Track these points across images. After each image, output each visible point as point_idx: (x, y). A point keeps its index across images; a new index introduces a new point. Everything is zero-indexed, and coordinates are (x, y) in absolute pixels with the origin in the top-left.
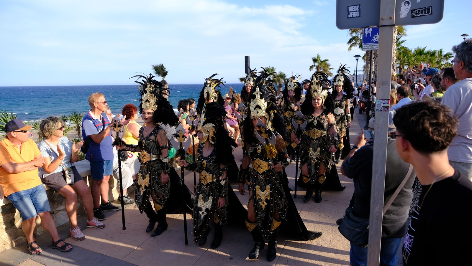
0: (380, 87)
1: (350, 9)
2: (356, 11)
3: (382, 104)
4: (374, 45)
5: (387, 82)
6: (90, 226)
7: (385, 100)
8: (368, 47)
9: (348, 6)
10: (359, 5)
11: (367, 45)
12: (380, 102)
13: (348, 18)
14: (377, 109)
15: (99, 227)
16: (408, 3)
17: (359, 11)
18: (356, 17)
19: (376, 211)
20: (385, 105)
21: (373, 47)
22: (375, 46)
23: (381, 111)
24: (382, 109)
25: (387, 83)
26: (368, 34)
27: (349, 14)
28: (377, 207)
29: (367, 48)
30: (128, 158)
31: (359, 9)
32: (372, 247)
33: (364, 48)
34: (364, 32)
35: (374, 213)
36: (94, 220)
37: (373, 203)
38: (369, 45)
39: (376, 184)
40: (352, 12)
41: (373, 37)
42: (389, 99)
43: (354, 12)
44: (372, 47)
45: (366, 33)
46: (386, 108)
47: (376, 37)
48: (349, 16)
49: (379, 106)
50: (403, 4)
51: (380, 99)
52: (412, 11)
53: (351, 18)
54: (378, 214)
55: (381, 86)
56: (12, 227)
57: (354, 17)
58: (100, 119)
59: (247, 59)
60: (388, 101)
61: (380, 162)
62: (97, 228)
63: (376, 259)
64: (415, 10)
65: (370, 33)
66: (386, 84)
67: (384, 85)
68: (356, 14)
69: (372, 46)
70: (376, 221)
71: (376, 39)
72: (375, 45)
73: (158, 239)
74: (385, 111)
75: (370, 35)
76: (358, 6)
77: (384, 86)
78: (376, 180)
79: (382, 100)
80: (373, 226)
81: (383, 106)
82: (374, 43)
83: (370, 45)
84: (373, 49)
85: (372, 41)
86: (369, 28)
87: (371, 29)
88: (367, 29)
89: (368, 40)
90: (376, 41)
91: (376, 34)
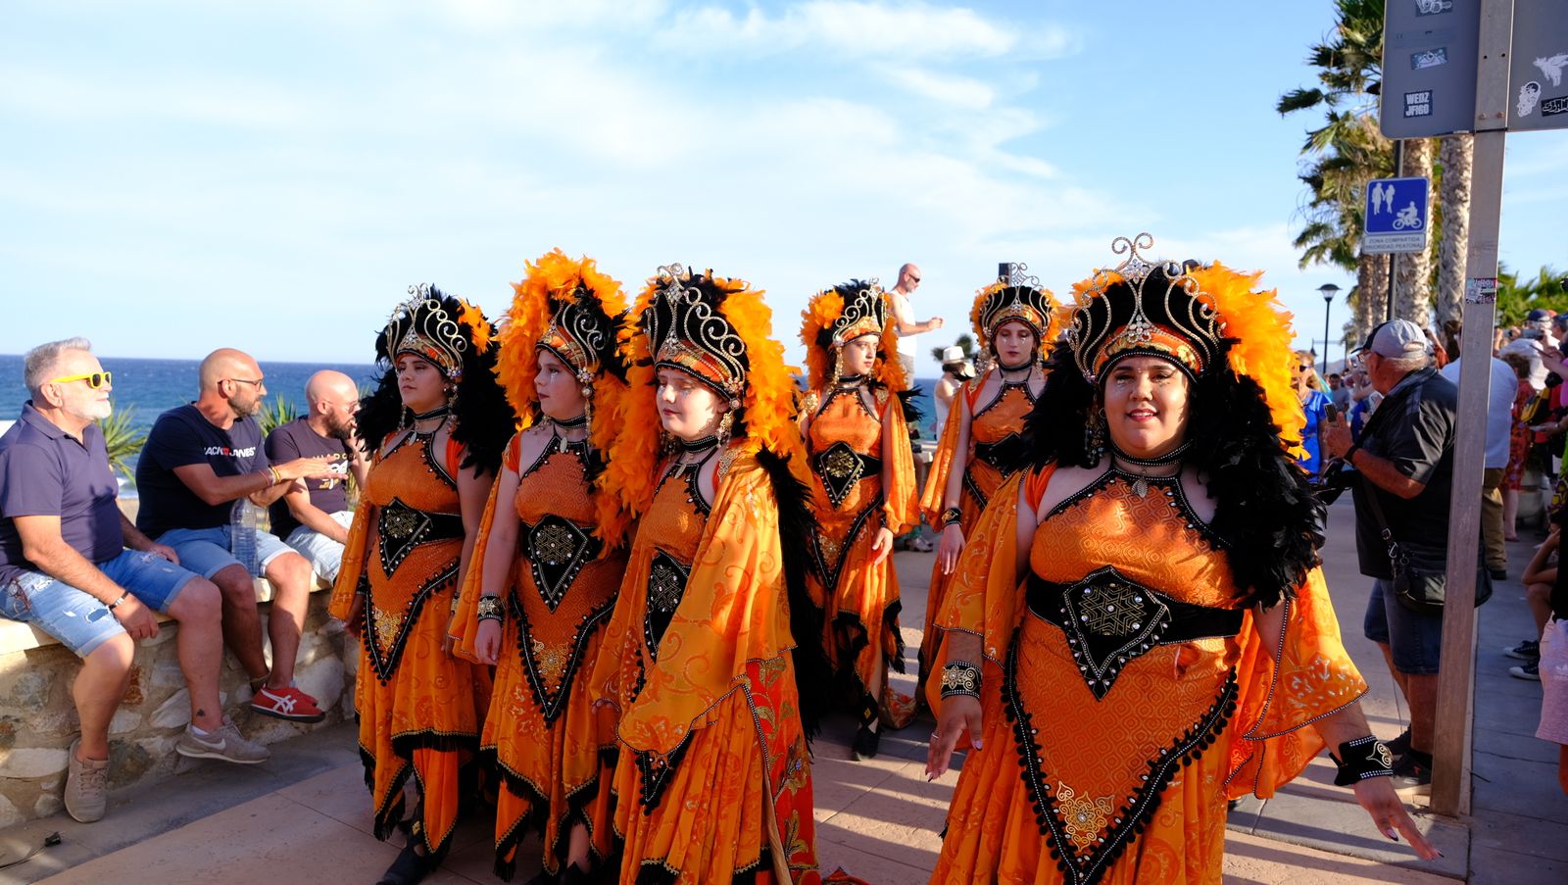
1: (1411, 99)
2: (1423, 104)
3: (1480, 289)
4: (1400, 237)
7: (1486, 279)
8: (1382, 244)
9: (1406, 94)
10: (1430, 92)
11: (1380, 238)
12: (1474, 285)
13: (1405, 116)
14: (1467, 300)
16: (1535, 87)
17: (1430, 103)
18: (1424, 115)
20: (1485, 291)
21: (1399, 243)
22: (1406, 239)
23: (1478, 302)
26: (1384, 204)
27: (1407, 109)
28: (1466, 514)
29: (1378, 247)
31: (1430, 98)
32: (1454, 606)
33: (1370, 247)
34: (1370, 199)
37: (1458, 504)
38: (1384, 238)
40: (1414, 104)
41: (1399, 214)
42: (1493, 280)
43: (1419, 104)
44: (1394, 244)
45: (1377, 201)
46: (1487, 298)
47: (1407, 213)
48: (1408, 114)
49: (1473, 293)
50: (1523, 89)
51: (1475, 279)
52: (1543, 103)
53: (1411, 115)
57: (1418, 115)
60: (1492, 282)
64: (1548, 101)
65: (1389, 200)
68: (1425, 109)
69: (1395, 240)
71: (1406, 221)
72: (1404, 237)
74: (1487, 302)
75: (1389, 209)
76: (1427, 94)
77: (1486, 252)
79: (1479, 279)
81: (1482, 293)
82: (1402, 230)
83: (1388, 237)
84: (1398, 249)
85: (1396, 225)
86: (1385, 187)
87: (1391, 190)
88: (1378, 190)
89: (1382, 222)
90: (1408, 224)
91: (1408, 206)
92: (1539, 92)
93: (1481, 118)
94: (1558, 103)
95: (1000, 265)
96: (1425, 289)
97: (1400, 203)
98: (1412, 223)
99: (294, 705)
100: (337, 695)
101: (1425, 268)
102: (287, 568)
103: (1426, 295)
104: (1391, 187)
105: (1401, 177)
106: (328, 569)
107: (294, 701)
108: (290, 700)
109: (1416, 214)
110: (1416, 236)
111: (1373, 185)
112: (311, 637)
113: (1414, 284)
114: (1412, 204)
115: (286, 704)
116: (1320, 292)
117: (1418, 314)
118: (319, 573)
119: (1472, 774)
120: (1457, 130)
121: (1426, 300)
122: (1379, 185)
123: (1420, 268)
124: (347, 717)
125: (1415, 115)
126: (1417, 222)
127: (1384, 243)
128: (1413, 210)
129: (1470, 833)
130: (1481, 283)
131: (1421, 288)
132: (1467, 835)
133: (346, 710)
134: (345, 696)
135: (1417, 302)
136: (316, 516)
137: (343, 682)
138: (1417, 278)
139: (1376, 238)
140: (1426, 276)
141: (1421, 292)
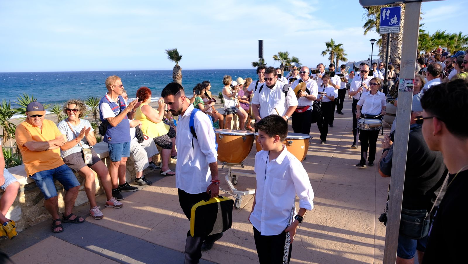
0: (404, 67)
4: (391, 28)
5: (412, 61)
6: (108, 205)
7: (409, 79)
12: (403, 82)
14: (400, 89)
15: (117, 206)
19: (396, 194)
20: (409, 85)
21: (391, 30)
22: (393, 28)
23: (405, 91)
24: (405, 89)
26: (386, 16)
29: (384, 31)
30: (145, 140)
33: (381, 31)
34: (382, 14)
35: (394, 195)
36: (112, 200)
38: (386, 28)
39: (397, 166)
41: (391, 20)
42: (413, 79)
44: (389, 30)
45: (384, 15)
46: (409, 89)
47: (394, 19)
49: (402, 86)
51: (404, 79)
54: (397, 197)
55: (405, 65)
56: (36, 205)
58: (116, 102)
59: (261, 43)
60: (412, 81)
61: (401, 144)
62: (115, 207)
65: (388, 15)
66: (410, 63)
67: (409, 64)
70: (396, 204)
71: (394, 22)
72: (392, 28)
73: (174, 219)
74: (409, 91)
75: (388, 18)
78: (397, 162)
79: (406, 79)
80: (392, 209)
81: (407, 86)
83: (388, 28)
84: (390, 32)
85: (390, 24)
87: (389, 11)
88: (384, 11)
89: (385, 22)
95: (259, 40)
96: (401, 42)
97: (392, 16)
98: (396, 22)
101: (401, 35)
103: (401, 44)
104: (389, 10)
105: (392, 7)
109: (397, 20)
113: (398, 41)
114: (396, 16)
116: (370, 42)
117: (399, 50)
121: (401, 46)
122: (385, 9)
123: (400, 35)
126: (397, 22)
127: (386, 30)
128: (396, 18)
130: (407, 81)
131: (400, 42)
135: (398, 46)
138: (398, 38)
139: (383, 28)
140: (401, 38)
141: (400, 43)
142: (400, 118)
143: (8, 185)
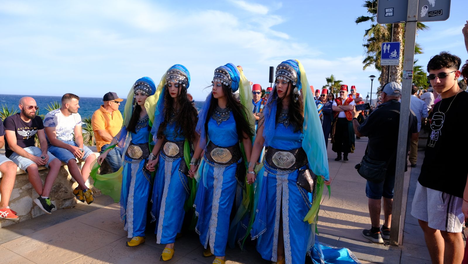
1: (387, 10)
2: (391, 12)
3: (407, 74)
4: (391, 60)
7: (409, 71)
9: (385, 9)
10: (393, 8)
11: (385, 61)
13: (385, 16)
14: (403, 78)
16: (426, 7)
17: (393, 12)
18: (391, 16)
20: (409, 75)
21: (391, 62)
22: (393, 61)
23: (407, 79)
25: (411, 60)
26: (387, 50)
27: (386, 14)
28: (402, 148)
29: (385, 63)
33: (383, 63)
34: (383, 48)
35: (400, 152)
37: (400, 145)
38: (387, 61)
39: (402, 131)
40: (388, 12)
41: (391, 53)
42: (412, 71)
43: (389, 12)
45: (385, 49)
47: (394, 53)
48: (386, 15)
49: (405, 75)
50: (423, 8)
52: (429, 12)
53: (387, 16)
54: (402, 153)
57: (389, 16)
59: (271, 69)
61: (405, 115)
63: (401, 187)
64: (430, 12)
65: (389, 49)
68: (391, 14)
69: (390, 61)
70: (401, 159)
71: (393, 55)
72: (392, 60)
74: (409, 78)
75: (388, 52)
76: (392, 9)
77: (410, 62)
78: (402, 128)
79: (407, 71)
80: (399, 163)
84: (391, 64)
86: (387, 45)
87: (389, 46)
88: (385, 46)
89: (386, 56)
90: (394, 57)
91: (394, 51)
92: (428, 9)
93: (409, 17)
94: (434, 12)
95: (270, 67)
96: (400, 77)
97: (392, 50)
98: (395, 56)
99: (7, 215)
100: (30, 210)
101: (400, 71)
102: (7, 167)
103: (400, 79)
104: (389, 45)
105: (392, 42)
106: (24, 167)
107: (8, 213)
108: (6, 213)
109: (396, 54)
110: (396, 60)
111: (384, 44)
112: (19, 190)
113: (397, 76)
114: (395, 50)
115: (5, 214)
116: (370, 78)
118: (20, 168)
119: (403, 231)
120: (401, 21)
122: (386, 44)
123: (398, 71)
124: (33, 217)
125: (388, 16)
126: (397, 56)
128: (395, 52)
129: (401, 252)
130: (408, 72)
132: (400, 252)
133: (33, 214)
134: (33, 210)
136: (18, 149)
137: (32, 205)
138: (397, 74)
139: (384, 61)
140: (400, 73)
141: (398, 78)
142: (404, 97)
143: (87, 156)
